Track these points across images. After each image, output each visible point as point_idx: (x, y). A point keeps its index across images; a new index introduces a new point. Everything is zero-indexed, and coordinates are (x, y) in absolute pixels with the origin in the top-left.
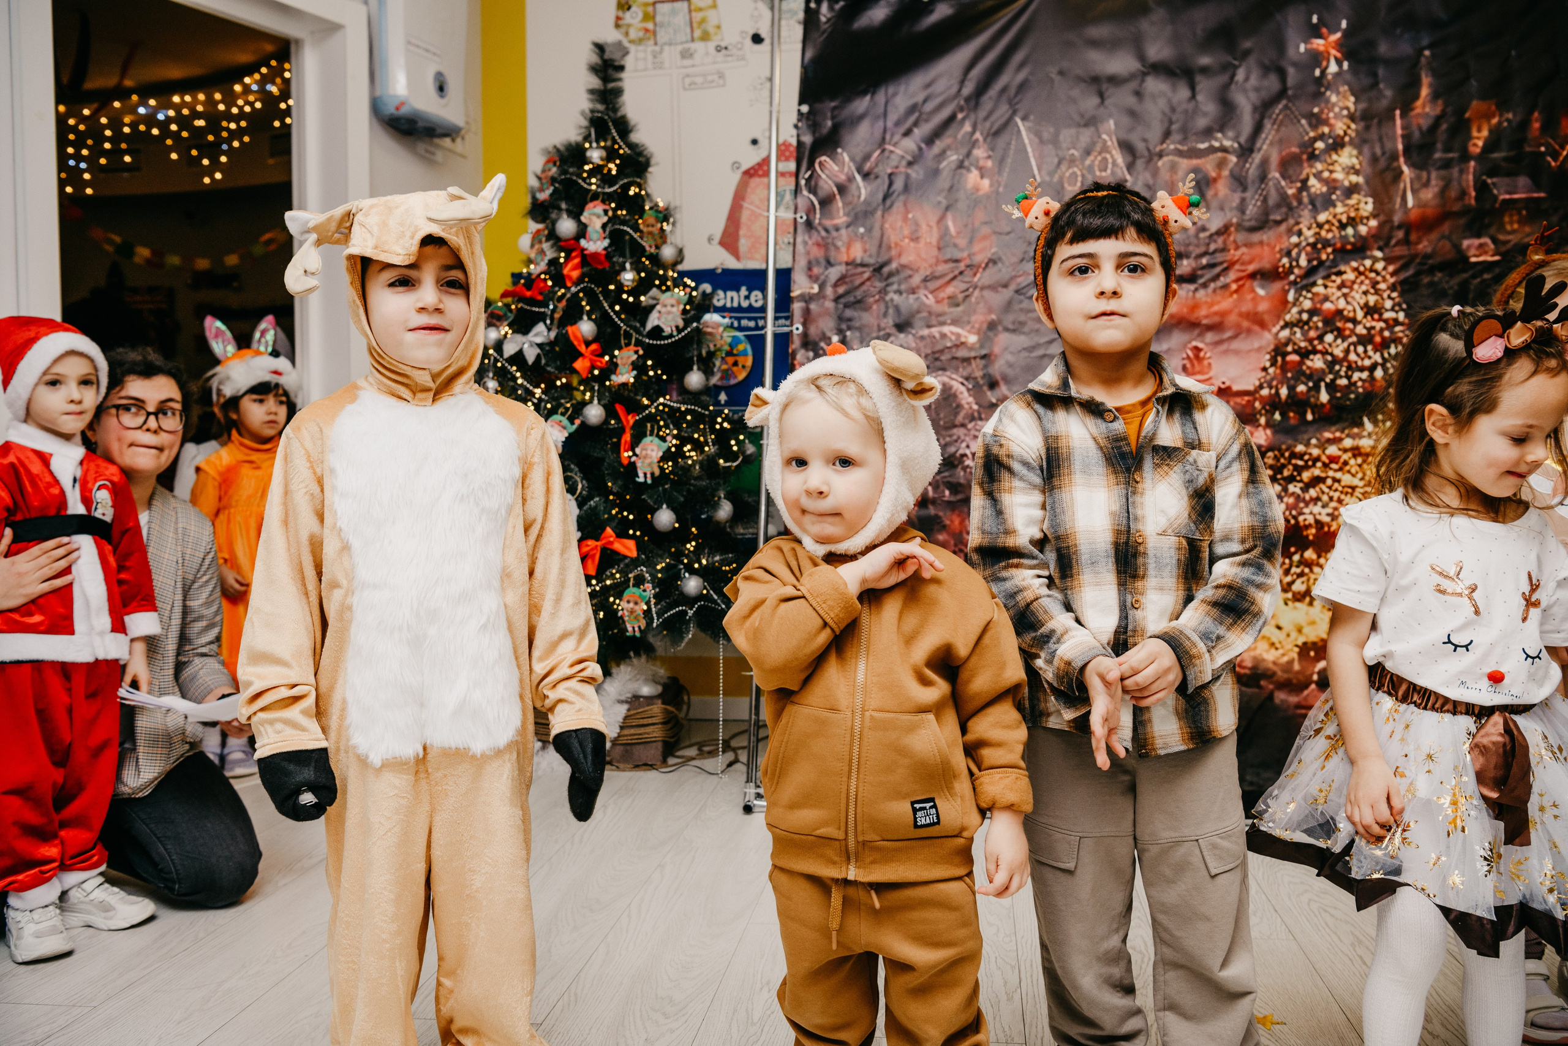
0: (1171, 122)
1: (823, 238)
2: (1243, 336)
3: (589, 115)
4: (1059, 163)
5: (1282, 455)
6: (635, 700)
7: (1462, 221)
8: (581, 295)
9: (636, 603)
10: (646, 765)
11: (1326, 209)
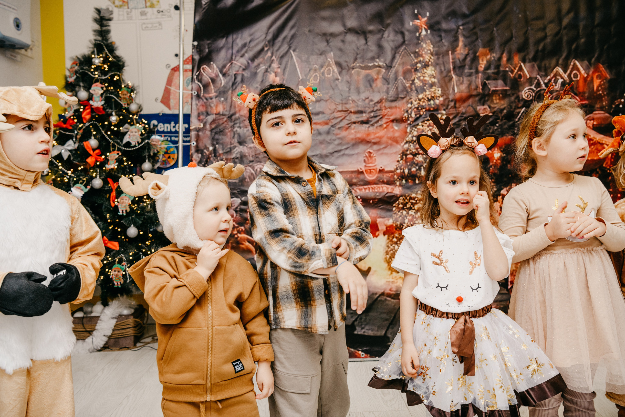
0: (357, 54)
1: (205, 103)
2: (389, 147)
3: (94, 42)
4: (310, 71)
5: (406, 198)
6: (120, 317)
7: (477, 99)
8: (91, 126)
9: (119, 272)
10: (125, 347)
11: (422, 93)
